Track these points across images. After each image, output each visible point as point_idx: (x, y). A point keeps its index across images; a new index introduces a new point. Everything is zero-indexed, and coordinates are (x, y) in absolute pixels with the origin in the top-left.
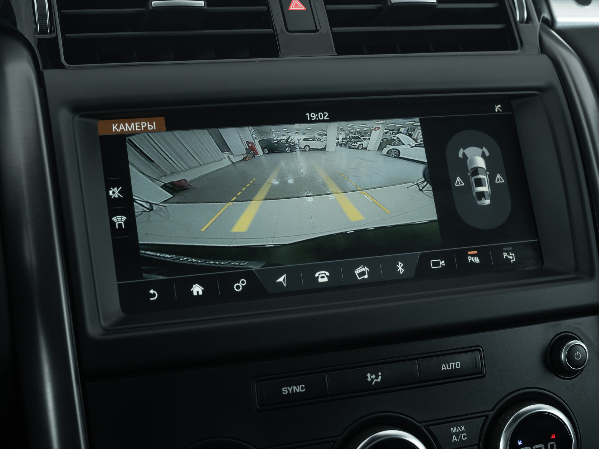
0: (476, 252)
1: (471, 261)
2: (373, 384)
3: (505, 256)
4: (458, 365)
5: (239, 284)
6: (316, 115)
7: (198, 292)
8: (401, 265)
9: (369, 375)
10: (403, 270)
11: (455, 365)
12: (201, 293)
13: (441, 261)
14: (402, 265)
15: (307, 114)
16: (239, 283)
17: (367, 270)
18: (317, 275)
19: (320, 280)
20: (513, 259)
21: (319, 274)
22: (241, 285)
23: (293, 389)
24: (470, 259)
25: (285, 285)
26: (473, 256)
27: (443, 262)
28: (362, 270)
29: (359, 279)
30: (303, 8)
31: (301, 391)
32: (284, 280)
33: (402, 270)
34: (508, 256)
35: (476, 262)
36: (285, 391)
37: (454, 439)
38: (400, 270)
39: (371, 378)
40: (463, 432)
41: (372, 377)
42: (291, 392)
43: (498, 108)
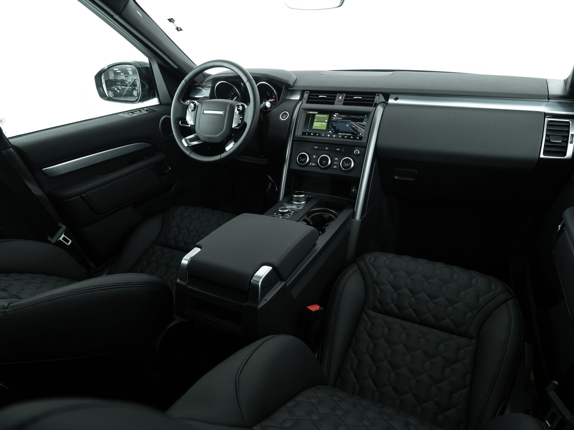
12: (312, 135)
18: (328, 135)
24: (351, 137)
27: (347, 137)
28: (335, 136)
38: (340, 137)
40: (337, 159)
43: (366, 116)
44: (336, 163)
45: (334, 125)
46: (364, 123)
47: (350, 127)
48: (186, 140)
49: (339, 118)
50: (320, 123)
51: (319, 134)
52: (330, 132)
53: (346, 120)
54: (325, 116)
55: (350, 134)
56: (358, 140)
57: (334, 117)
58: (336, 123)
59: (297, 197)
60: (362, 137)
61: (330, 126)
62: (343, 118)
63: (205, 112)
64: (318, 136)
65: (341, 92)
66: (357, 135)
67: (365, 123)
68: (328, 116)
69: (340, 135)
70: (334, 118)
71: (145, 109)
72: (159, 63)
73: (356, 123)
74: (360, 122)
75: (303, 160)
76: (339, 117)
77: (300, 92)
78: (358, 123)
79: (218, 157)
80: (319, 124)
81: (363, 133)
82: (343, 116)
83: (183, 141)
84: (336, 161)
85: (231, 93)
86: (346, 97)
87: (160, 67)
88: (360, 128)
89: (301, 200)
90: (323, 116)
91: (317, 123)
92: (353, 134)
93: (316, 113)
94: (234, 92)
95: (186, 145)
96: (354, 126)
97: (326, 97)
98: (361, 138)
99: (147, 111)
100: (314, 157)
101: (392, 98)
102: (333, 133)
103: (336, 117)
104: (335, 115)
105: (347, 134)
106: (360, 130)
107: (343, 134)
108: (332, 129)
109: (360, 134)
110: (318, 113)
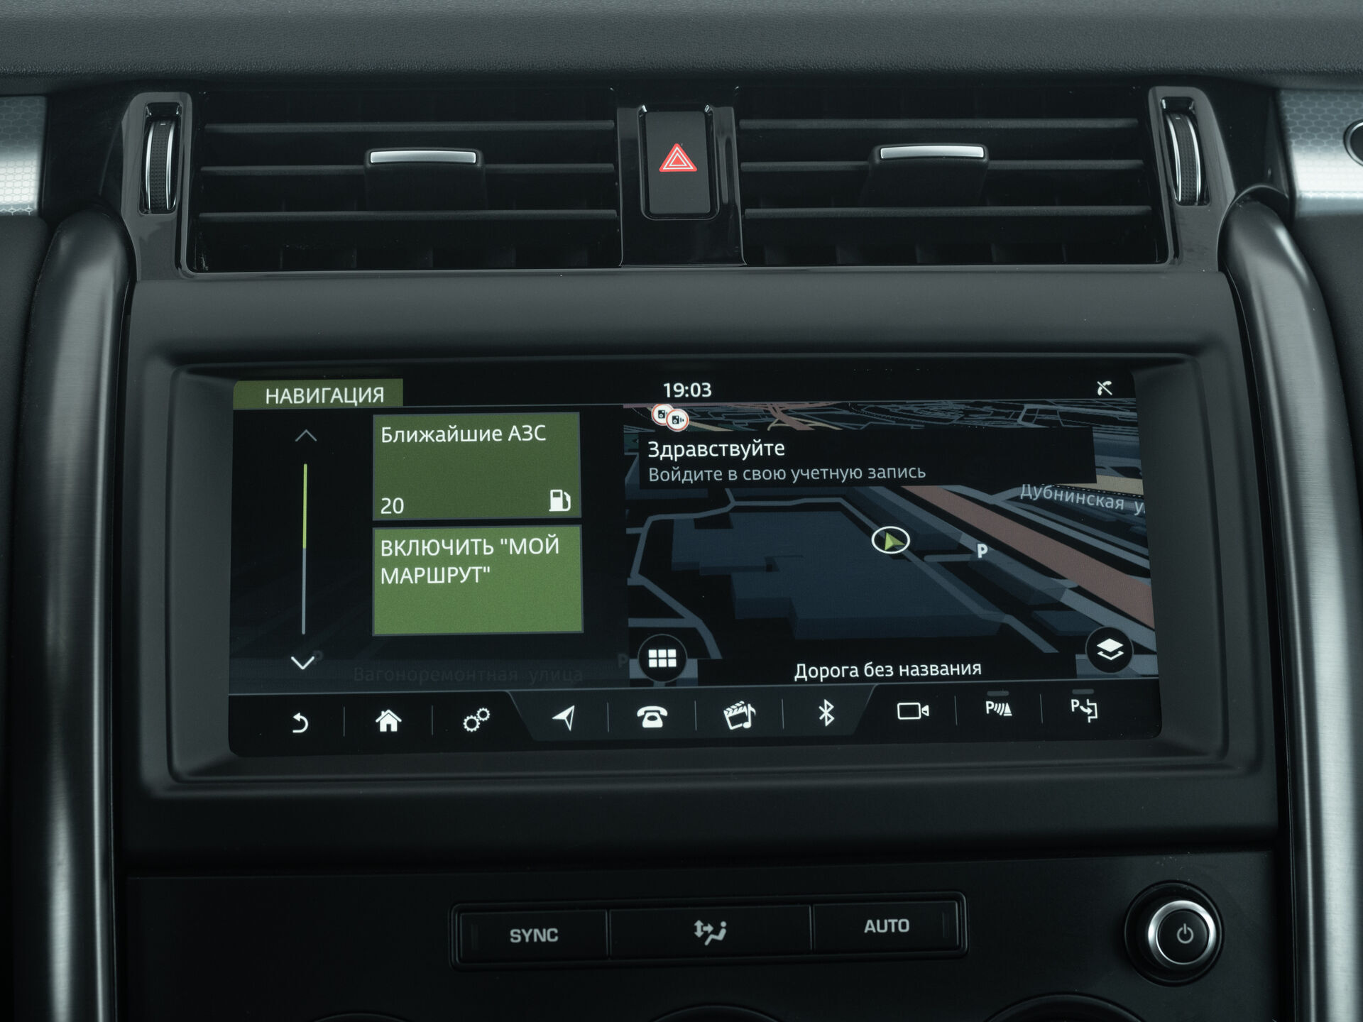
1: (991, 711)
2: (707, 943)
3: (1073, 706)
4: (904, 926)
5: (475, 718)
6: (684, 387)
7: (389, 726)
8: (828, 707)
9: (699, 924)
10: (832, 718)
11: (896, 924)
12: (394, 728)
13: (922, 707)
14: (832, 707)
15: (665, 385)
16: (475, 714)
17: (752, 713)
18: (640, 713)
19: (647, 724)
20: (1093, 714)
21: (646, 712)
22: (478, 719)
23: (532, 933)
24: (989, 706)
25: (570, 728)
26: (997, 700)
27: (926, 708)
28: (741, 711)
29: (732, 728)
30: (691, 168)
31: (550, 940)
32: (569, 718)
33: (829, 718)
34: (1082, 708)
35: (1004, 713)
36: (516, 935)
38: (824, 718)
39: (702, 930)
41: (705, 929)
42: (527, 940)
43: (1103, 386)
45: (695, 545)
46: (1113, 488)
47: (929, 566)
49: (735, 450)
50: (480, 544)
51: (499, 703)
52: (663, 658)
53: (854, 473)
54: (529, 431)
55: (964, 670)
57: (666, 435)
58: (722, 522)
60: (1149, 688)
61: (636, 579)
62: (803, 448)
66: (1071, 669)
67: (1135, 486)
68: (571, 422)
69: (816, 692)
70: (670, 453)
73: (999, 499)
74: (1056, 479)
76: (741, 425)
77: (34, 111)
78: (1026, 491)
80: (463, 561)
81: (1147, 638)
82: (782, 413)
86: (750, 147)
88: (1075, 568)
90: (495, 435)
91: (426, 545)
92: (1001, 655)
93: (374, 394)
96: (982, 550)
97: (466, 155)
101: (1318, 134)
102: (709, 672)
103: (687, 437)
104: (673, 401)
105: (915, 671)
106: (1079, 590)
107: (855, 673)
108: (673, 614)
109: (1100, 645)
110: (399, 403)
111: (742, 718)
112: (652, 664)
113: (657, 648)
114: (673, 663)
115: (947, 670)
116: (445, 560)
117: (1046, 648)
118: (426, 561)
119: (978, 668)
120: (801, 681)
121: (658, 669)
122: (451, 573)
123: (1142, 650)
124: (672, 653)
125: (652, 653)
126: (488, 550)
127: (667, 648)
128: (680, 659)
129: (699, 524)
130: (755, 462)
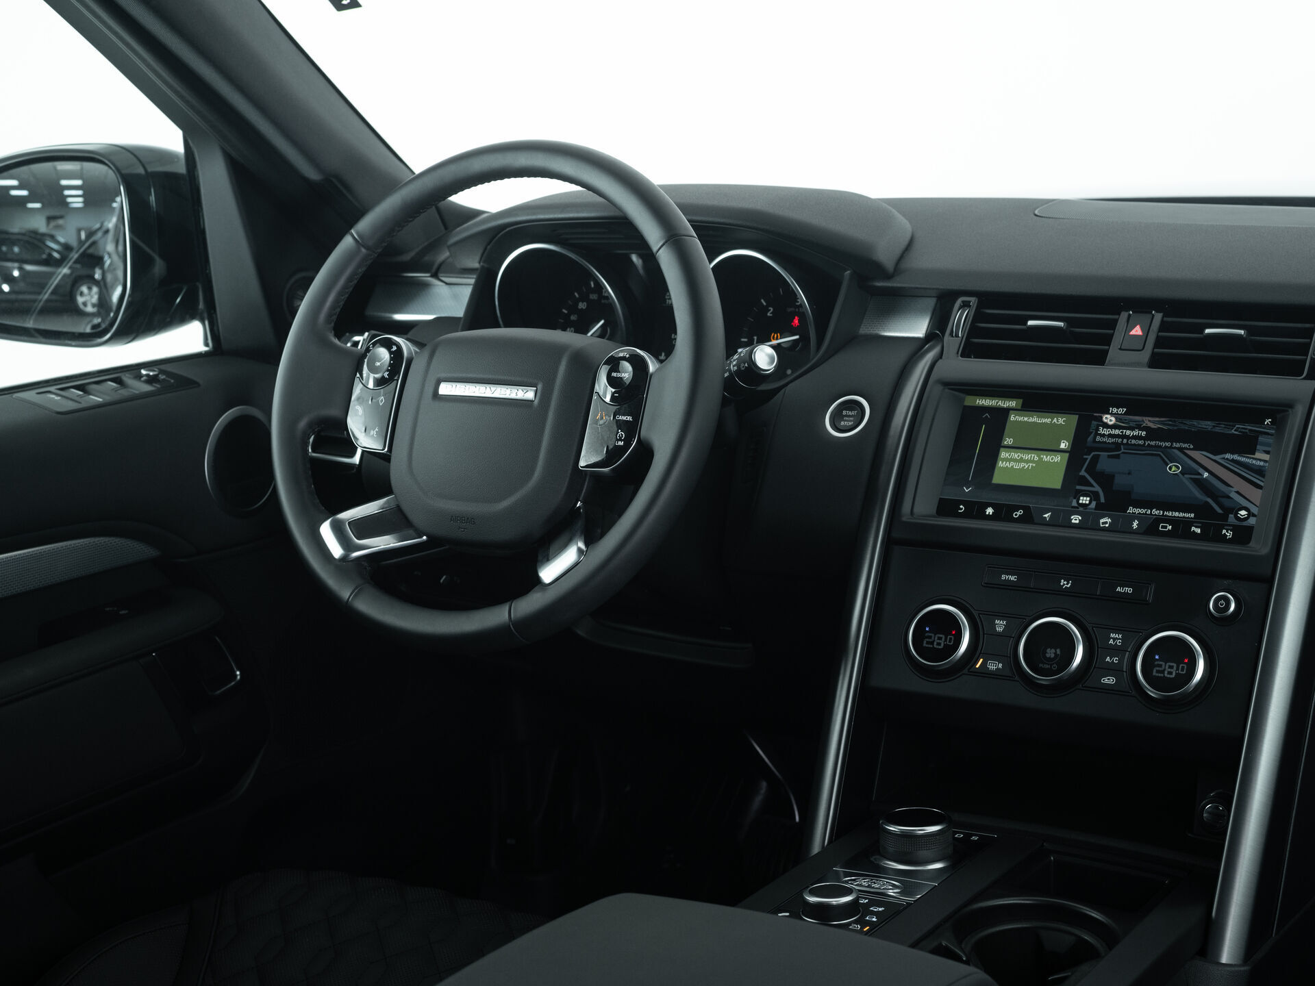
0: (1200, 525)
2: (1064, 587)
3: (1223, 532)
4: (1130, 591)
6: (1116, 409)
7: (989, 513)
8: (1136, 523)
9: (1062, 581)
10: (1137, 526)
11: (1128, 590)
12: (991, 514)
13: (1169, 526)
14: (1138, 523)
15: (1110, 408)
17: (1110, 521)
18: (1072, 517)
19: (1073, 521)
20: (1230, 536)
21: (1074, 517)
22: (1018, 513)
23: (1009, 577)
24: (1193, 529)
25: (1048, 519)
26: (1196, 527)
27: (1171, 527)
28: (1106, 520)
29: (1101, 526)
30: (1141, 333)
31: (1014, 580)
32: (1048, 516)
33: (1135, 526)
34: (1226, 533)
35: (1197, 532)
37: (1111, 642)
40: (1120, 639)
41: (1064, 583)
42: (1007, 579)
43: (1268, 421)
44: (1116, 660)
45: (1106, 464)
46: (1260, 458)
47: (1185, 479)
48: (338, 529)
49: (1128, 432)
50: (1034, 456)
51: (1026, 509)
52: (1084, 500)
53: (1168, 444)
54: (1060, 420)
55: (1187, 515)
56: (1230, 541)
57: (1106, 426)
58: (1117, 457)
59: (904, 835)
60: (1251, 528)
61: (1083, 473)
62: (1152, 434)
63: (446, 389)
64: (1020, 520)
65: (1141, 306)
66: (1226, 519)
67: (1267, 457)
68: (1074, 418)
69: (1134, 517)
70: (1106, 432)
71: (144, 372)
72: (234, 154)
73: (1217, 458)
74: (1240, 453)
75: (939, 642)
76: (1132, 424)
77: (931, 302)
78: (1228, 456)
79: (495, 617)
80: (1027, 461)
81: (1254, 510)
82: (1149, 422)
83: (326, 530)
84: (1114, 650)
85: (577, 302)
86: (1164, 327)
87: (240, 174)
88: (1238, 484)
89: (923, 853)
90: (1048, 421)
91: (1016, 455)
92: (1202, 512)
93: (1012, 404)
94: (594, 297)
95: (336, 550)
96: (1206, 475)
97: (1061, 324)
98: (1244, 534)
99: (151, 380)
100: (999, 629)
102: (1099, 506)
103: (1114, 427)
104: (1112, 414)
105: (1170, 514)
106: (1238, 493)
107: (1149, 512)
108: (1092, 486)
109: (1240, 512)
110: (1019, 407)
111: (1106, 523)
112: (1081, 502)
113: (1084, 496)
114: (1087, 502)
115: (1182, 515)
116: (1021, 460)
117: (1220, 511)
118: (1015, 460)
119: (1193, 515)
120: (1130, 513)
121: (1082, 504)
122: (1022, 465)
123: (1254, 515)
124: (1088, 499)
125: (1081, 498)
126: (1036, 458)
127: (1087, 497)
128: (1090, 501)
129: (1109, 457)
130: (1134, 437)
